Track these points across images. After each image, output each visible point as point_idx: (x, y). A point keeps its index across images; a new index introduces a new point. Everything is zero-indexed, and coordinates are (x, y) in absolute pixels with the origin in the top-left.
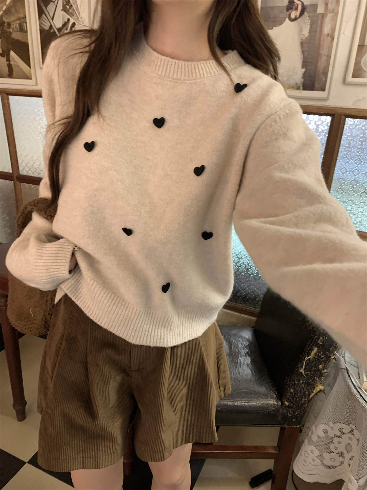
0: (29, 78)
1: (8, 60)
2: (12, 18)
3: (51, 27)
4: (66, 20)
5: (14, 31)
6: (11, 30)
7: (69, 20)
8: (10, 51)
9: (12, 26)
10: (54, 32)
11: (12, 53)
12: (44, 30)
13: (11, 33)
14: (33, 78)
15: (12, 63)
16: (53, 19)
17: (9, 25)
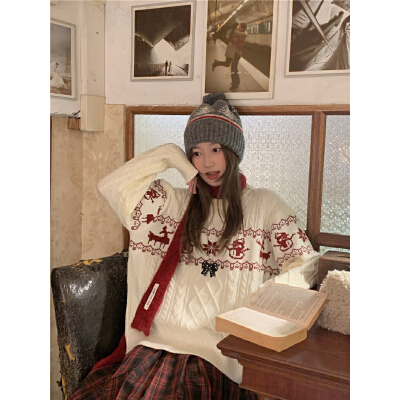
0: (265, 90)
1: (235, 69)
2: (251, 18)
3: (311, 23)
4: (337, 14)
5: (250, 33)
6: (246, 33)
7: (341, 13)
8: (240, 58)
9: (248, 28)
10: (316, 30)
11: (242, 61)
12: (299, 28)
13: (245, 36)
14: (271, 89)
15: (240, 73)
16: (315, 15)
17: (244, 26)
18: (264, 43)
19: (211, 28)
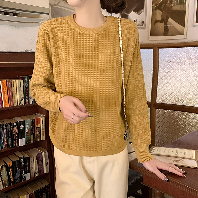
0: (182, 34)
8: (169, 18)
13: (171, 7)
15: (168, 26)
17: (171, 2)
18: (182, 9)
19: (154, 4)
